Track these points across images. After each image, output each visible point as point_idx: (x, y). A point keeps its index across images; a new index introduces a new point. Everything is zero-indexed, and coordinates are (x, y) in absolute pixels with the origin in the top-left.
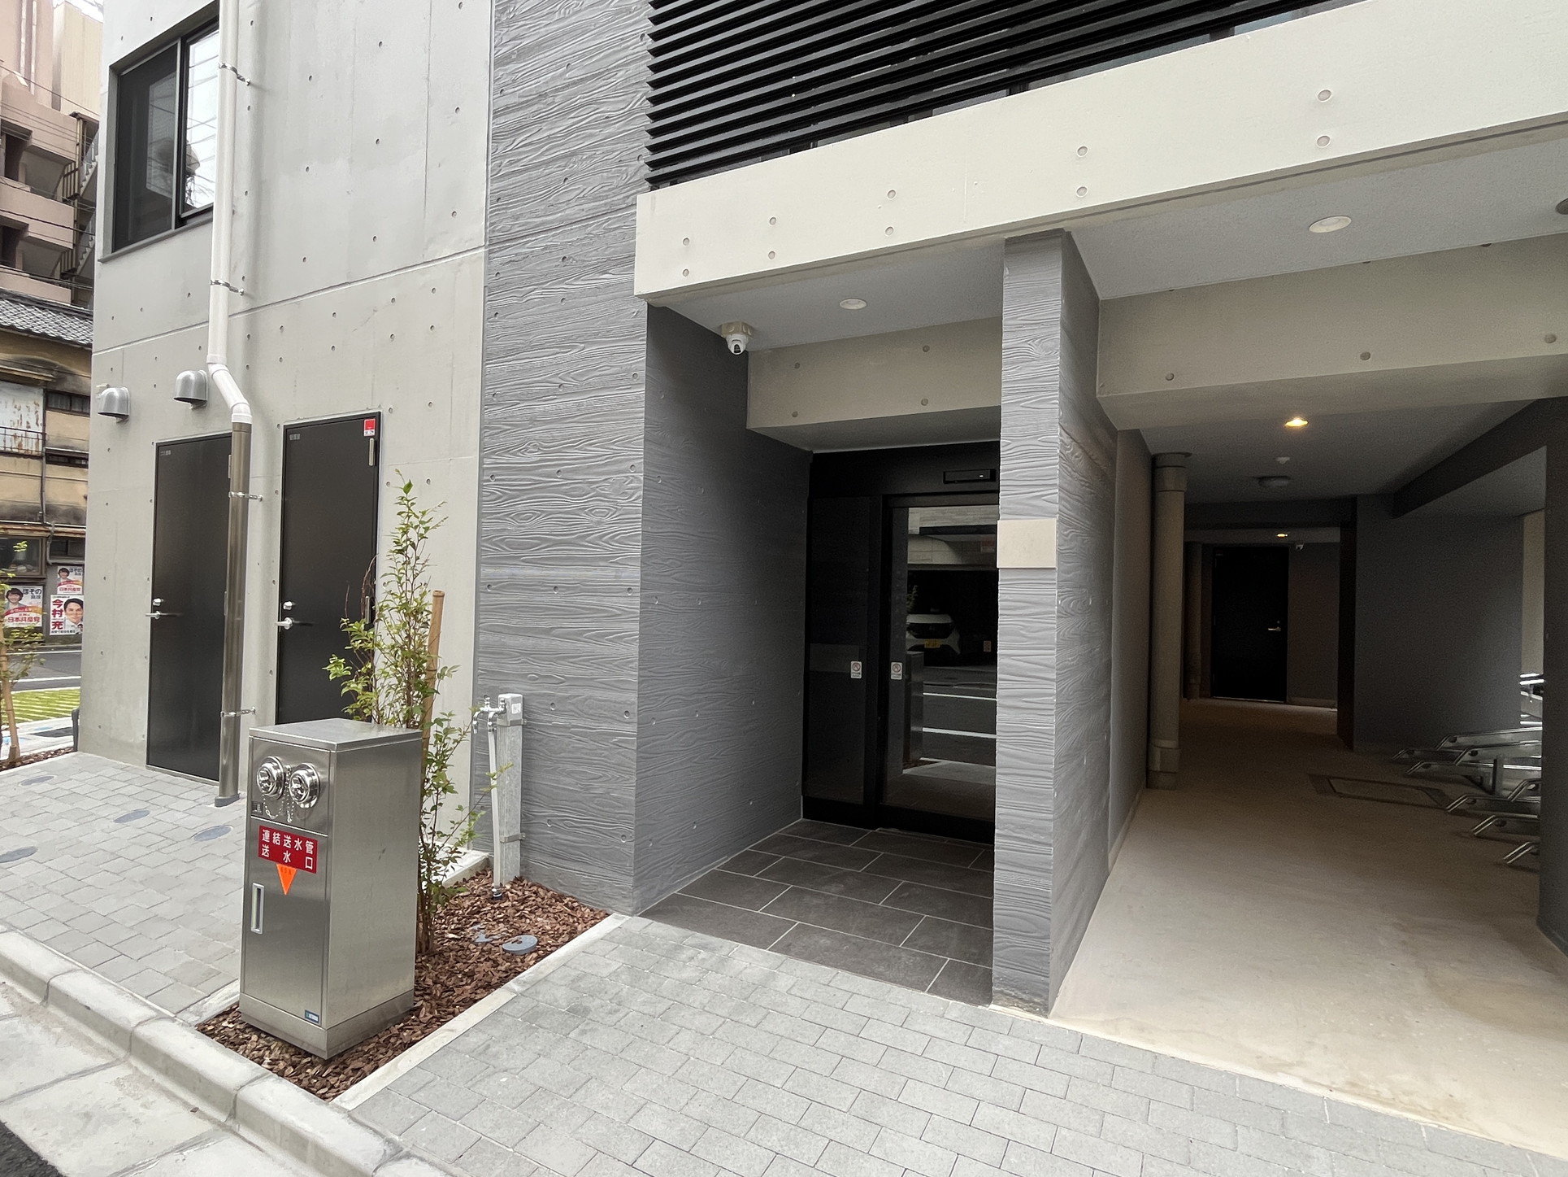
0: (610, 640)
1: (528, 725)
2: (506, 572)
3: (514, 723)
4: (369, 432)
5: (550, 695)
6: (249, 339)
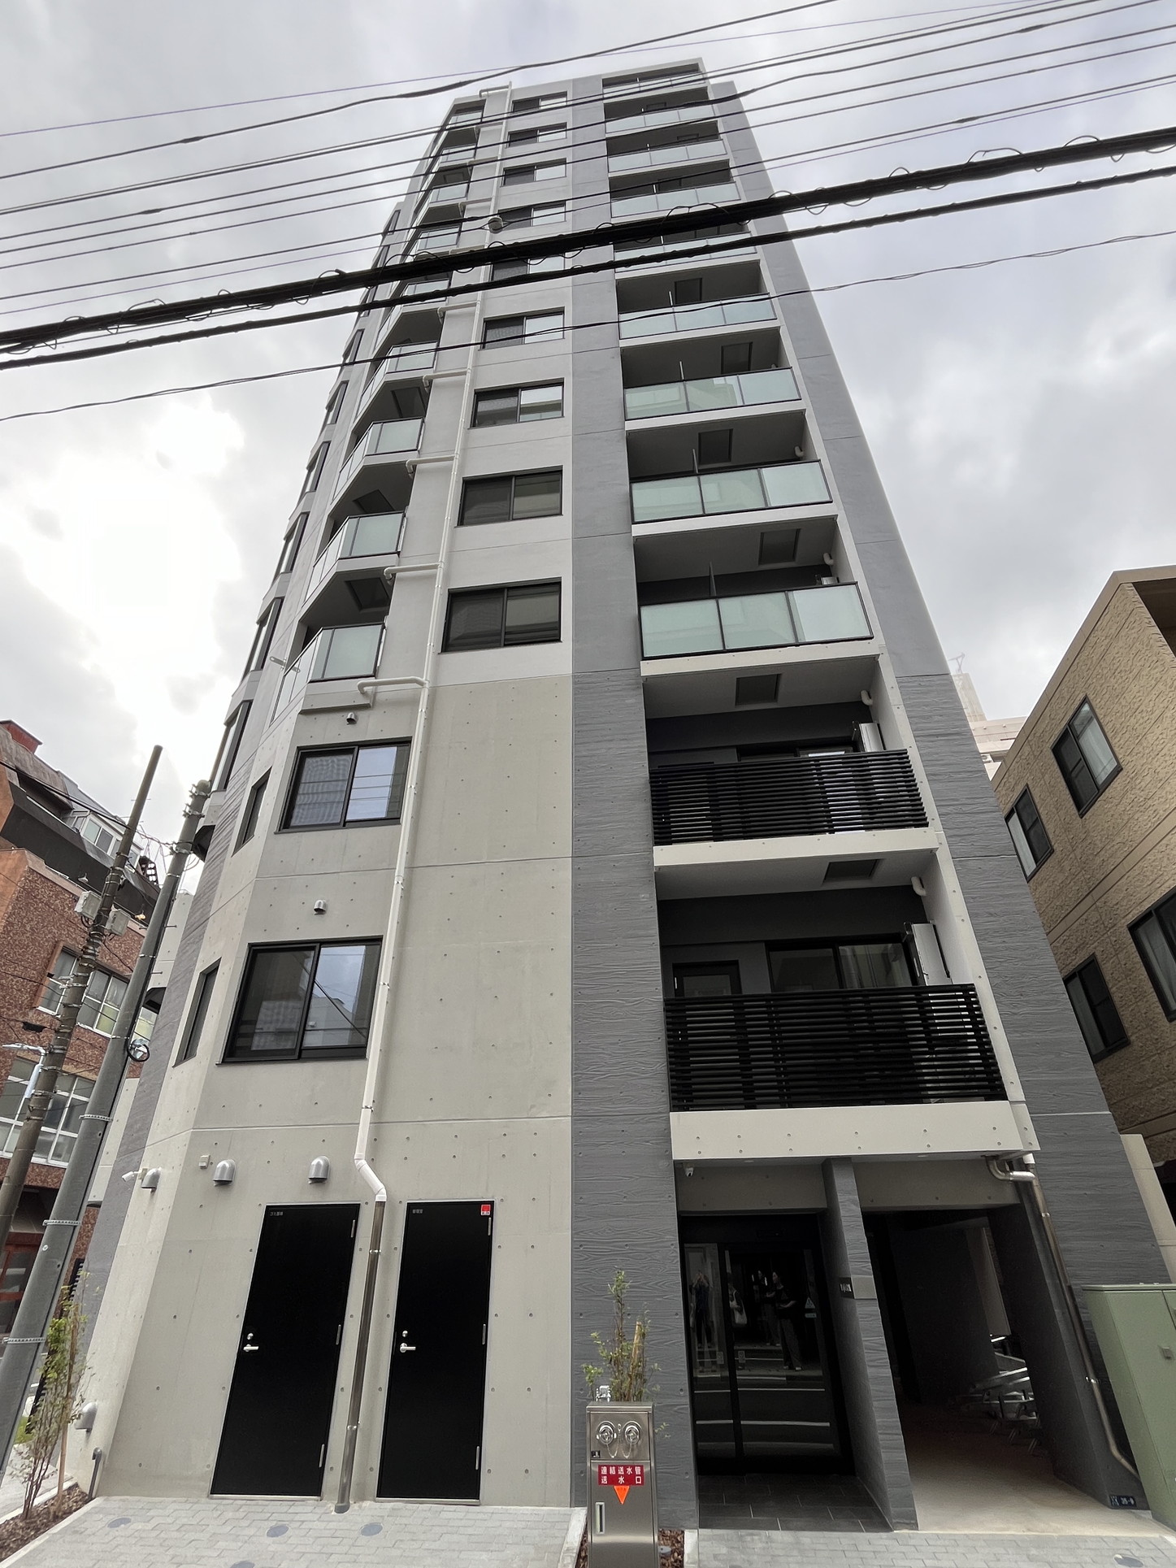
0: (667, 1345)
2: (592, 1305)
4: (483, 1213)
6: (375, 1141)
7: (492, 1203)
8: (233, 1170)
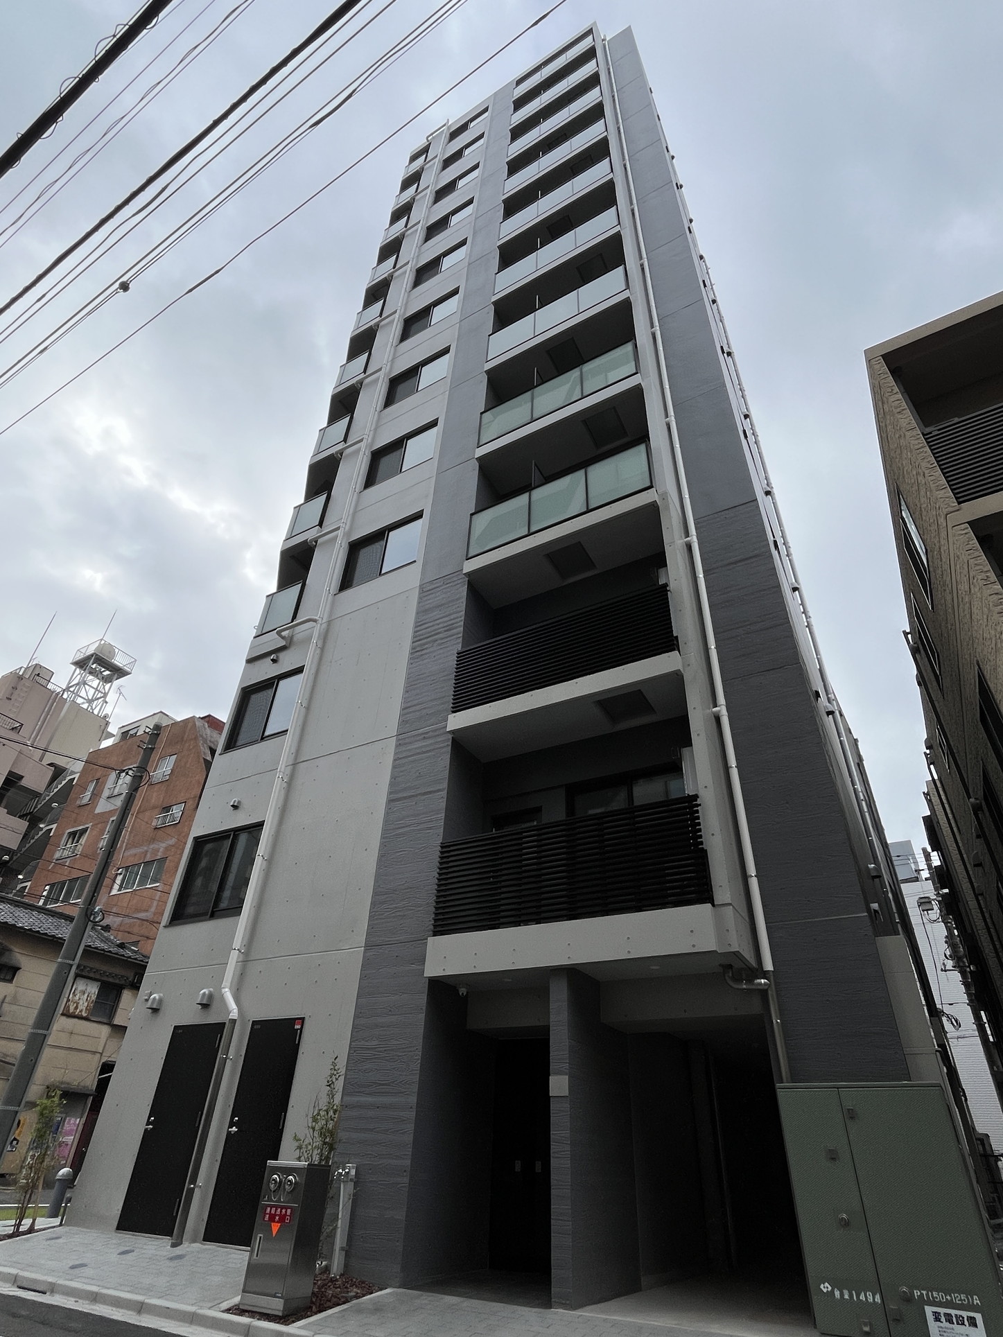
0: (401, 1133)
1: (357, 1181)
2: (355, 1099)
3: (351, 1180)
4: (297, 1027)
5: (369, 1164)
6: (241, 977)
7: (303, 1019)
8: (161, 1001)
